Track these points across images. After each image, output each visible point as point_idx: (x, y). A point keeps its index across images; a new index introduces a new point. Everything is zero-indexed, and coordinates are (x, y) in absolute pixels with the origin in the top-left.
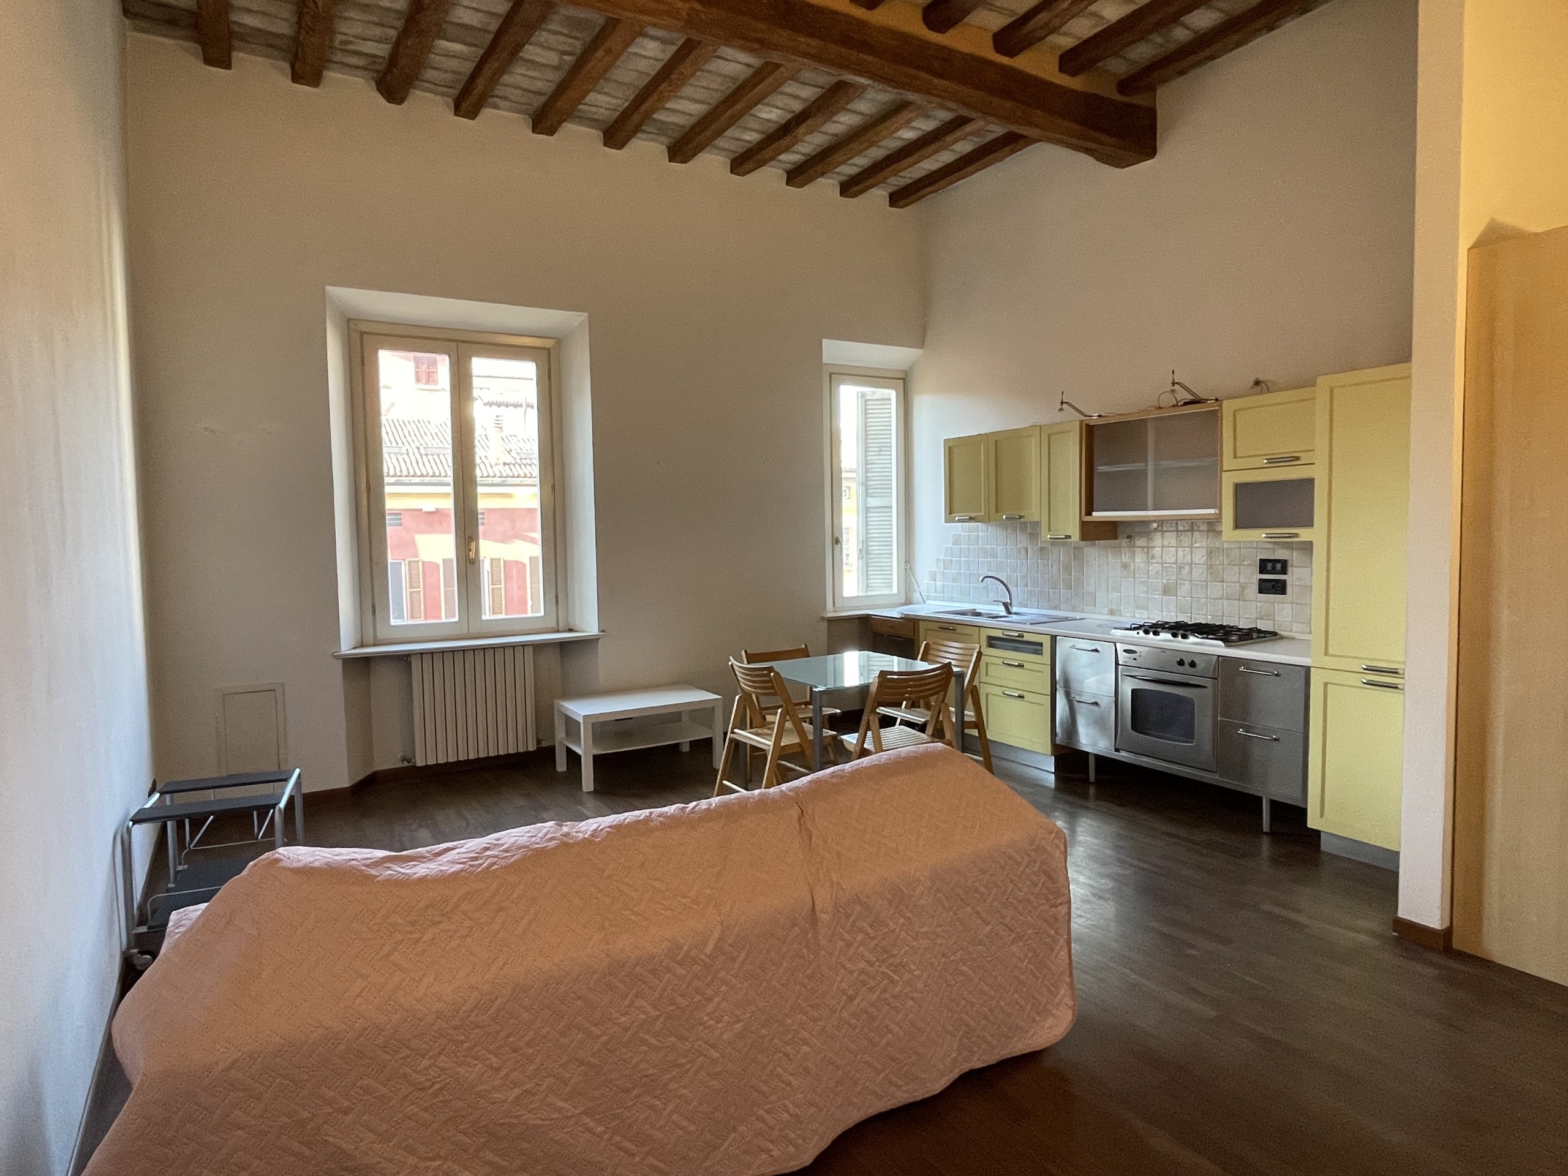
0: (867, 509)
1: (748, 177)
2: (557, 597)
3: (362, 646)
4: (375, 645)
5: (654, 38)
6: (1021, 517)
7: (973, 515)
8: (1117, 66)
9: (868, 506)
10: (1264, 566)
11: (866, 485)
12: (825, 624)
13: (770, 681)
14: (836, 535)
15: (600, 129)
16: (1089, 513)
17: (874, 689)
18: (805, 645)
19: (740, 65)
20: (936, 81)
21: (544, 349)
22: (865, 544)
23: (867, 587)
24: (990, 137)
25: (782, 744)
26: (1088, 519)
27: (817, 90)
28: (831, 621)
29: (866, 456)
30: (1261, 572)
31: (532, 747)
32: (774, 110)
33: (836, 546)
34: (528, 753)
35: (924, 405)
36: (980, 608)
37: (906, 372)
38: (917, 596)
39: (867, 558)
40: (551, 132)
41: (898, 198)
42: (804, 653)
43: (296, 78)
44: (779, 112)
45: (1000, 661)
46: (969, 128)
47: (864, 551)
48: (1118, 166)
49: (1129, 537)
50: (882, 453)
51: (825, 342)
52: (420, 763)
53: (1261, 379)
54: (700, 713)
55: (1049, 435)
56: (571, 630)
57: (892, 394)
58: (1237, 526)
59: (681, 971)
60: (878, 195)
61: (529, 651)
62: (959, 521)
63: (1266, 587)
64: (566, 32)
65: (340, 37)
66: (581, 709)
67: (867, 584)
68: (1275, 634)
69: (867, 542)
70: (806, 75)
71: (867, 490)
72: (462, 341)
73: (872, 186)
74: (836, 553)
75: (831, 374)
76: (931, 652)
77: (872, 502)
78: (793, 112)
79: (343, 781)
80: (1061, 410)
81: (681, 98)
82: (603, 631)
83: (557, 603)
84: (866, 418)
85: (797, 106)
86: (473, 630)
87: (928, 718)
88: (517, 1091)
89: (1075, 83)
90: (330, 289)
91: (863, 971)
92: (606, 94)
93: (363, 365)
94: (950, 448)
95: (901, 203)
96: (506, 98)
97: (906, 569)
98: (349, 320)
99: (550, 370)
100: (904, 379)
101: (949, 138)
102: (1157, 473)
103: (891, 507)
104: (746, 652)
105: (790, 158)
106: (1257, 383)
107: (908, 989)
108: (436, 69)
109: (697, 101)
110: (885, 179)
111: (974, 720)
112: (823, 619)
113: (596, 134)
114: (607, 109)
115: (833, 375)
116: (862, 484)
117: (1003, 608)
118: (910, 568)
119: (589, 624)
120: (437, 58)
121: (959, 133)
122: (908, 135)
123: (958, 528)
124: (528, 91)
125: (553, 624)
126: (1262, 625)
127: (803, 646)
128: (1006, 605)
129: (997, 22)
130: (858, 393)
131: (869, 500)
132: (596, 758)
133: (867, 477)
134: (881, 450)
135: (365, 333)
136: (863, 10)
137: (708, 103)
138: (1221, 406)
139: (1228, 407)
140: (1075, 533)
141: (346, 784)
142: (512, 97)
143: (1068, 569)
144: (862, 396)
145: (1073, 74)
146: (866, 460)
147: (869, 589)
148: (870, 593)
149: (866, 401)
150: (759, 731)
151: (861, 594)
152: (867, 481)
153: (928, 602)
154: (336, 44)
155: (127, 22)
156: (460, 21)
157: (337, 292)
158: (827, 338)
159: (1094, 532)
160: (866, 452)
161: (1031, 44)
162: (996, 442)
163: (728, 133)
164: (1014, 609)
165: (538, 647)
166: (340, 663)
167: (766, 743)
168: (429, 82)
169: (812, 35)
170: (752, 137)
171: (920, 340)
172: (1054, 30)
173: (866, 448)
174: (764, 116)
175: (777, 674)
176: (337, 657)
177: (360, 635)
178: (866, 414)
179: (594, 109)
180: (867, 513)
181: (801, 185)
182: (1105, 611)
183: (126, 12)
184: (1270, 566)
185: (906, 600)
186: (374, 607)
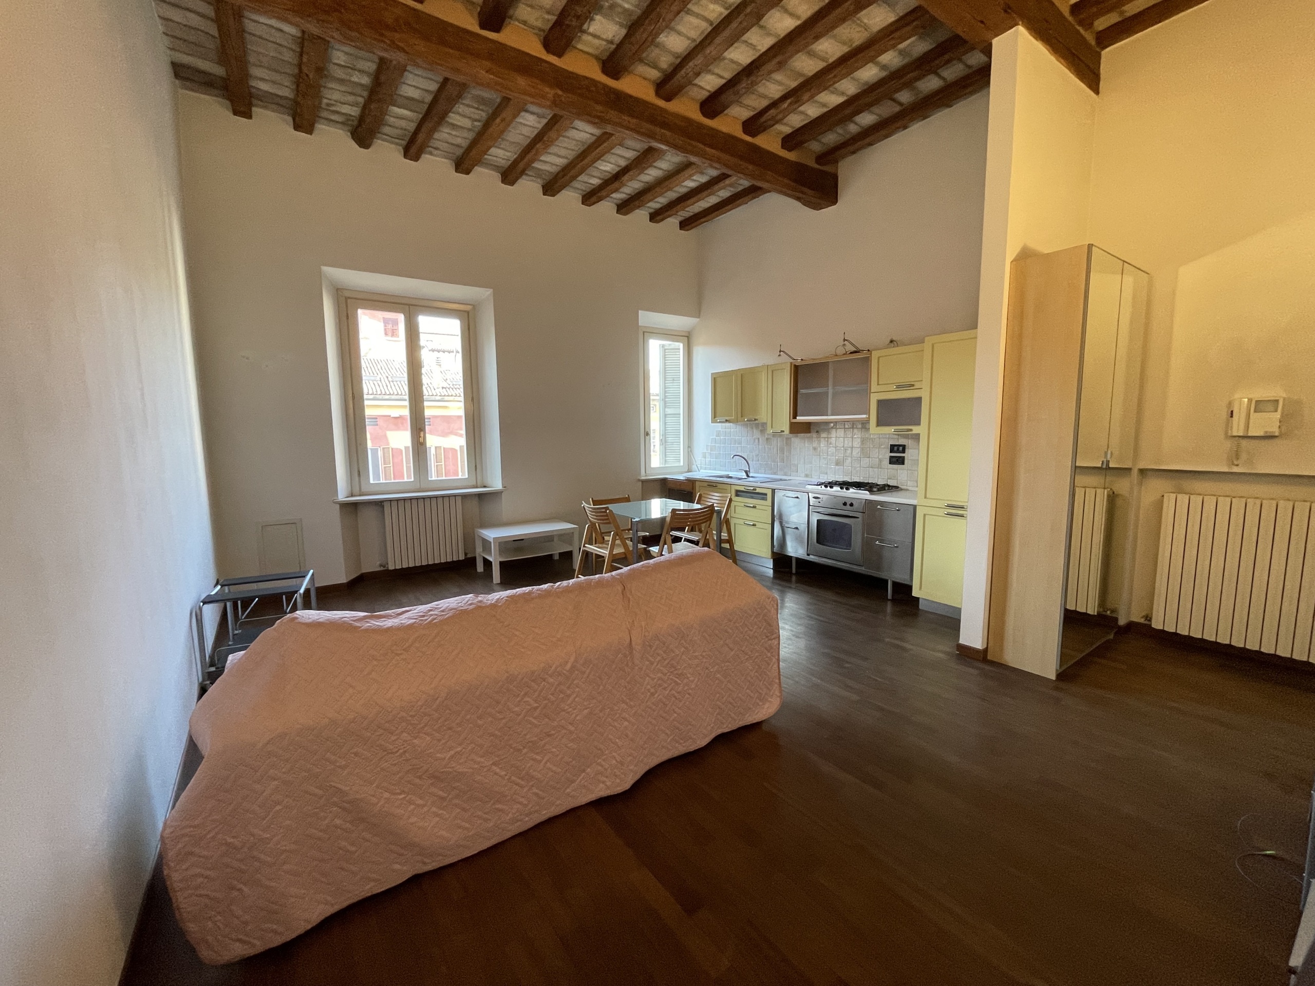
0: (666, 416)
1: (591, 207)
2: (476, 466)
3: (352, 496)
4: (360, 495)
5: (533, 113)
6: (755, 420)
7: (727, 418)
8: (815, 147)
9: (666, 413)
10: (893, 448)
11: (665, 401)
12: (641, 483)
13: (607, 516)
14: (647, 430)
15: (499, 173)
16: (795, 417)
17: (668, 519)
19: (588, 134)
20: (708, 149)
21: (465, 311)
22: (664, 436)
24: (740, 188)
25: (614, 553)
26: (794, 421)
27: (635, 153)
28: (643, 482)
29: (665, 383)
30: (891, 452)
31: (462, 557)
32: (609, 165)
33: (646, 437)
34: (459, 561)
35: (699, 352)
36: (731, 474)
37: (689, 333)
38: (694, 467)
39: (665, 445)
40: (468, 172)
41: (685, 224)
42: (627, 500)
43: (297, 127)
44: (612, 166)
45: (743, 504)
46: (727, 181)
47: (663, 440)
48: (814, 208)
49: (817, 432)
50: (675, 381)
51: (640, 312)
52: (391, 567)
53: (894, 339)
54: (564, 536)
55: (773, 370)
56: (485, 487)
57: (681, 346)
58: (880, 423)
59: (551, 680)
60: (672, 222)
61: (459, 500)
62: (720, 422)
63: (893, 461)
64: (476, 106)
65: (325, 101)
66: (491, 534)
67: (665, 460)
68: (897, 487)
70: (630, 143)
71: (665, 403)
72: (412, 305)
73: (669, 216)
74: (647, 441)
75: (644, 332)
76: (703, 499)
77: (669, 411)
78: (620, 166)
79: (343, 579)
80: (780, 355)
81: (550, 154)
82: (505, 487)
83: (476, 470)
84: (665, 360)
85: (623, 163)
86: (423, 486)
87: (700, 537)
88: (452, 752)
89: (791, 156)
90: (324, 268)
91: (660, 679)
92: (503, 149)
93: (348, 319)
94: (714, 378)
95: (687, 228)
96: (436, 149)
97: (688, 451)
98: (337, 289)
99: (469, 325)
100: (688, 337)
101: (716, 187)
102: (834, 395)
103: (680, 414)
104: (592, 499)
105: (619, 196)
106: (892, 341)
107: (686, 688)
108: (390, 126)
109: (559, 156)
110: (677, 212)
111: (727, 538)
112: (639, 480)
113: (497, 177)
114: (503, 159)
117: (744, 474)
118: (691, 451)
119: (496, 483)
120: (392, 119)
121: (721, 184)
122: (691, 184)
123: (720, 427)
124: (452, 144)
125: (474, 483)
126: (891, 483)
127: (627, 496)
128: (746, 472)
129: (746, 114)
130: (660, 345)
131: (667, 409)
132: (501, 563)
133: (665, 396)
135: (349, 298)
136: (664, 102)
137: (567, 158)
138: (871, 354)
139: (875, 355)
140: (786, 428)
141: (344, 581)
142: (441, 148)
143: (782, 450)
144: (663, 347)
145: (790, 150)
146: (665, 386)
147: (666, 462)
148: (667, 465)
149: (665, 350)
150: (600, 545)
151: (661, 466)
152: (665, 398)
153: (702, 471)
154: (323, 106)
155: (177, 81)
156: (406, 94)
157: (330, 271)
158: (642, 309)
159: (799, 429)
160: (665, 380)
161: (764, 130)
162: (742, 375)
163: (579, 178)
164: (751, 475)
165: (464, 497)
166: (338, 507)
167: (605, 552)
169: (632, 116)
170: (596, 182)
171: (697, 313)
172: (777, 122)
173: (665, 378)
174: (602, 168)
175: (611, 511)
176: (336, 503)
177: (350, 487)
178: (665, 358)
179: (495, 158)
180: (665, 417)
181: (625, 214)
182: (803, 475)
183: (177, 75)
184: (896, 448)
185: (689, 469)
186: (359, 471)
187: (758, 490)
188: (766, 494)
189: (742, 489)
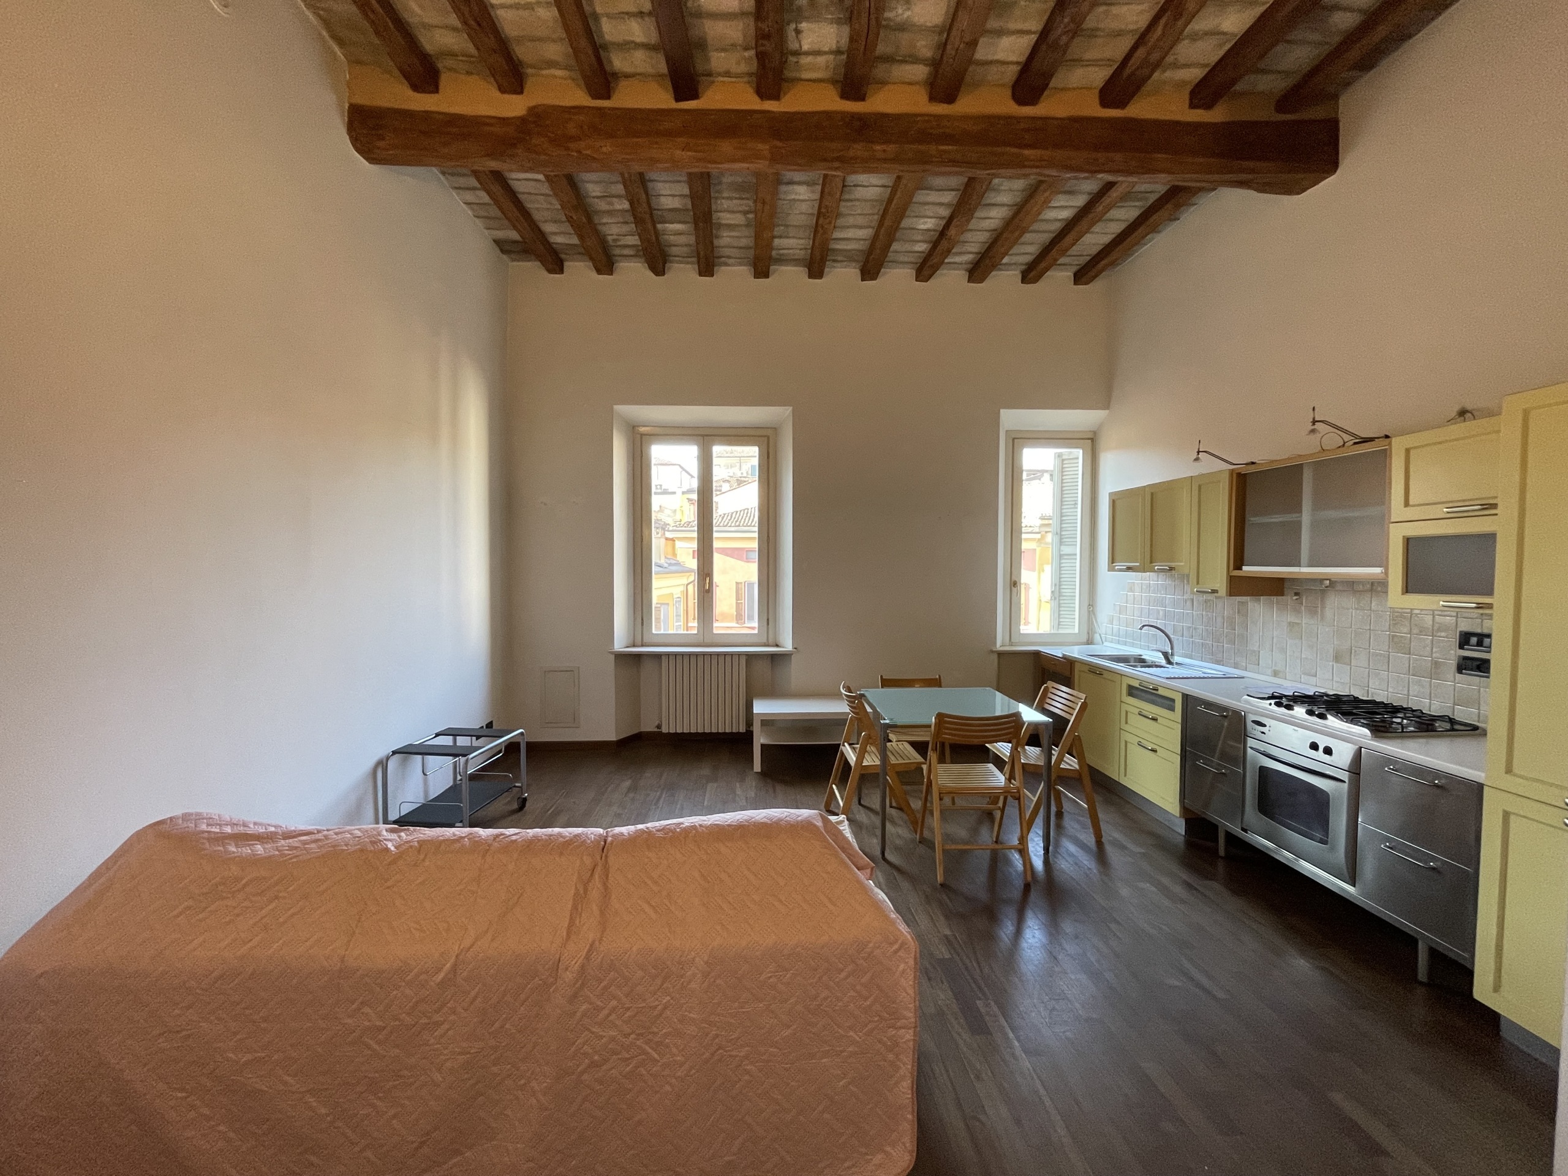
0: (1061, 556)
1: (931, 281)
2: (768, 620)
3: (634, 646)
4: (642, 646)
5: (799, 183)
6: (1174, 569)
7: (1130, 565)
8: (1270, 84)
9: (1062, 553)
10: (1465, 639)
11: (1061, 535)
12: (995, 656)
14: (1014, 578)
15: (805, 266)
16: (1238, 567)
18: (939, 676)
19: (878, 188)
21: (764, 436)
22: (1058, 587)
23: (1059, 625)
24: (1153, 198)
26: (1237, 573)
27: (953, 193)
28: (1001, 655)
29: (1061, 509)
30: (1461, 647)
31: (742, 729)
32: (929, 220)
33: (1014, 590)
34: (738, 733)
35: (1109, 461)
37: (1095, 433)
38: (1097, 637)
39: (1059, 600)
40: (768, 275)
41: (1082, 276)
42: (938, 683)
43: (599, 271)
44: (933, 220)
46: (1114, 194)
47: (1057, 595)
49: (1296, 594)
50: (1072, 506)
51: (1002, 411)
52: (664, 730)
55: (1200, 485)
56: (777, 646)
57: (1079, 453)
58: (1407, 590)
60: (1060, 277)
61: (743, 659)
62: (1120, 570)
63: (1466, 666)
64: (738, 196)
65: (609, 237)
67: (1059, 622)
68: (1475, 728)
69: (1060, 585)
70: (939, 181)
71: (1061, 539)
72: (707, 435)
73: (1047, 269)
74: (1014, 594)
75: (1014, 439)
77: (1063, 550)
78: (944, 218)
79: (611, 736)
80: (1197, 459)
82: (795, 648)
83: (768, 624)
84: (1062, 476)
85: (945, 212)
86: (708, 640)
89: (1216, 115)
90: (616, 407)
92: (793, 237)
93: (641, 455)
94: (1114, 501)
95: (1083, 280)
96: (729, 257)
97: (1089, 612)
98: (634, 427)
99: (768, 451)
100: (1089, 439)
101: (1100, 208)
102: (1315, 525)
103: (1076, 555)
105: (963, 259)
106: (1462, 413)
108: (674, 246)
109: (861, 227)
110: (1056, 260)
112: (992, 652)
113: (801, 272)
114: (801, 249)
115: (1016, 440)
116: (1057, 534)
117: (1162, 657)
118: (1092, 610)
119: (787, 644)
120: (672, 237)
121: (1106, 200)
122: (1061, 214)
123: (1132, 576)
124: (740, 248)
125: (764, 640)
126: (1462, 714)
128: (1165, 655)
129: (1099, 76)
130: (1055, 454)
131: (1063, 548)
132: (764, 746)
133: (1061, 528)
134: (1071, 504)
135: (644, 435)
136: (945, 106)
137: (870, 227)
138: (1390, 444)
139: (1398, 445)
140: (1221, 584)
141: (614, 738)
142: (732, 255)
143: (1232, 625)
144: (1059, 456)
145: (1208, 106)
146: (1061, 513)
148: (1061, 631)
149: (1063, 460)
151: (1052, 632)
152: (1061, 531)
153: (1106, 644)
154: (611, 243)
155: (505, 257)
156: (668, 207)
157: (619, 408)
158: (1005, 408)
159: (1240, 586)
160: (1062, 505)
161: (1138, 88)
162: (1152, 494)
163: (895, 248)
164: (1176, 659)
165: (750, 656)
166: (613, 657)
168: (678, 256)
170: (920, 247)
171: (1105, 402)
172: (1157, 65)
173: (1062, 501)
174: (922, 227)
176: (612, 653)
177: (632, 637)
178: (1062, 472)
179: (791, 251)
180: (1060, 559)
181: (981, 281)
182: (1269, 671)
183: (502, 251)
184: (1474, 640)
185: (1088, 640)
186: (642, 620)
187: (1161, 692)
188: (1173, 700)
189: (1136, 684)
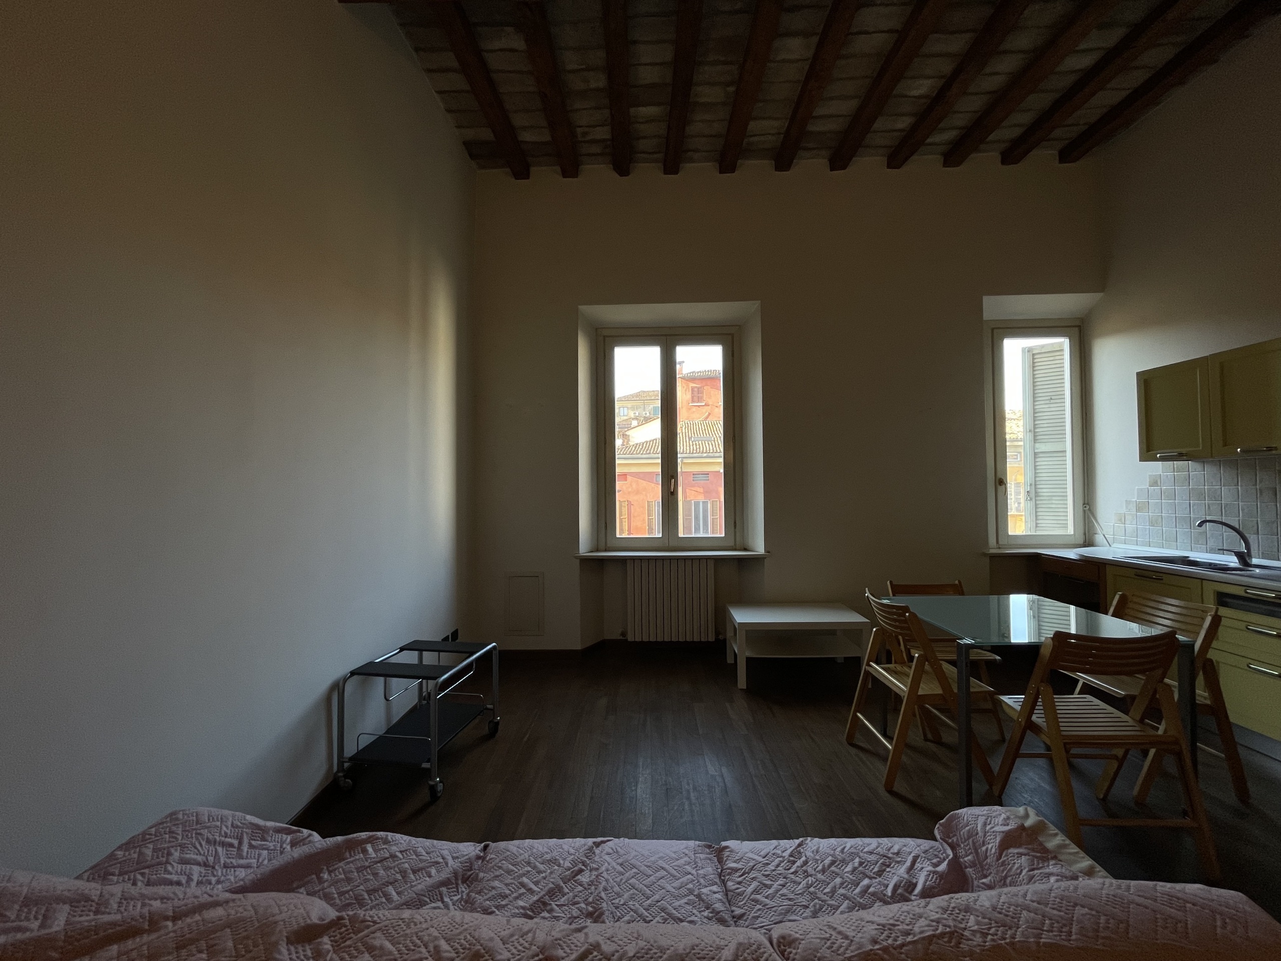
0: (1036, 455)
1: (904, 167)
2: (735, 523)
3: (598, 550)
4: (606, 550)
5: (796, 35)
6: (1270, 449)
7: (1184, 451)
9: (1037, 451)
11: (1035, 433)
12: (987, 560)
13: (905, 621)
14: (999, 475)
15: (774, 156)
17: (1046, 652)
18: (960, 582)
21: (729, 334)
22: (1033, 487)
23: (1036, 527)
25: (920, 692)
27: (969, 36)
28: (993, 557)
29: (1034, 405)
31: (711, 638)
32: (926, 81)
33: (999, 486)
34: (707, 643)
35: (1107, 349)
36: (1195, 556)
37: (1082, 317)
38: (1099, 538)
39: (1036, 500)
41: (1066, 155)
42: (958, 590)
44: (929, 81)
45: (1242, 626)
47: (1033, 494)
50: (1052, 401)
51: (985, 297)
52: (630, 638)
56: (745, 550)
57: (1064, 341)
60: (1047, 152)
61: (711, 564)
62: (1160, 460)
64: (724, 59)
66: (742, 616)
67: (1037, 524)
69: (1035, 485)
71: (1035, 436)
72: (670, 336)
73: (1037, 145)
74: (1000, 494)
75: (993, 330)
76: (1130, 605)
77: (1041, 447)
78: (945, 76)
79: (576, 644)
81: (831, 99)
82: (769, 552)
83: (735, 527)
84: (1034, 371)
86: (673, 544)
87: (1135, 692)
90: (582, 308)
93: (605, 359)
94: (1145, 379)
95: (1073, 155)
96: (696, 151)
97: (1084, 511)
98: (596, 329)
99: (733, 351)
100: (1079, 327)
103: (1065, 451)
105: (944, 137)
109: (847, 98)
111: (1208, 702)
112: (985, 555)
113: (767, 164)
114: (772, 134)
115: (995, 331)
116: (1030, 431)
117: (1235, 559)
118: (1089, 510)
119: (758, 546)
120: (642, 127)
123: (1156, 468)
124: (711, 136)
125: (732, 544)
127: (957, 582)
128: (1239, 555)
130: (1023, 350)
131: (1037, 445)
133: (1035, 425)
134: (1051, 399)
135: (608, 336)
137: (857, 97)
141: (578, 647)
142: (700, 147)
144: (1031, 349)
146: (1034, 409)
147: (1038, 528)
148: (1039, 533)
149: (1033, 355)
151: (1031, 534)
152: (1035, 428)
154: (579, 137)
155: (472, 162)
156: (645, 82)
157: (585, 309)
158: (988, 294)
160: (1034, 401)
162: (1221, 365)
163: (877, 125)
164: (1255, 561)
165: (719, 561)
166: (578, 561)
168: (644, 152)
170: (904, 123)
171: (1101, 283)
173: (1034, 397)
176: (576, 558)
177: (595, 542)
178: (1033, 367)
180: (1035, 458)
181: (958, 164)
183: (472, 156)
185: (1085, 541)
186: (606, 523)
